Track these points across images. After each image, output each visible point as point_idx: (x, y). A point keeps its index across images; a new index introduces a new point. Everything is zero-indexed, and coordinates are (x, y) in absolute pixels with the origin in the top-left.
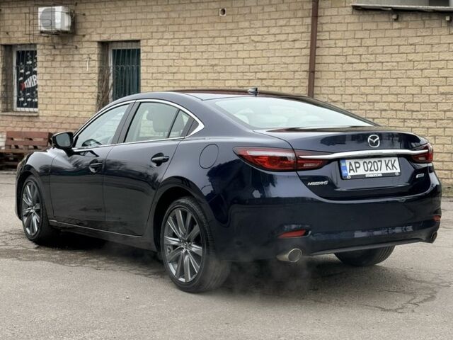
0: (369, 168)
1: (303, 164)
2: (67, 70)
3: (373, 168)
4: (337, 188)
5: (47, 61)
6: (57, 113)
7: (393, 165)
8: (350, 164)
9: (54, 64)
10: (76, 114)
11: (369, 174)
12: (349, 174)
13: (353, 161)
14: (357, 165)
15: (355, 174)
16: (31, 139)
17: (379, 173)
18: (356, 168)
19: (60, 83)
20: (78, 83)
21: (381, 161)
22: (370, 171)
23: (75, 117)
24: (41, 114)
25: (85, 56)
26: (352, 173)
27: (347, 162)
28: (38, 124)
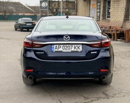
0: (65, 48)
1: (35, 45)
2: (118, 6)
3: (67, 48)
4: (48, 55)
5: (113, 4)
6: (114, 20)
7: (78, 48)
8: (56, 46)
9: (115, 5)
10: (119, 20)
11: (65, 51)
12: (55, 50)
13: (57, 46)
14: (60, 47)
15: (58, 50)
16: (106, 28)
17: (70, 51)
18: (59, 48)
19: (116, 10)
20: (120, 10)
21: (72, 46)
22: (66, 49)
23: (119, 21)
24: (111, 20)
25: (122, 2)
26: (56, 50)
27: (55, 46)
28: (110, 23)
